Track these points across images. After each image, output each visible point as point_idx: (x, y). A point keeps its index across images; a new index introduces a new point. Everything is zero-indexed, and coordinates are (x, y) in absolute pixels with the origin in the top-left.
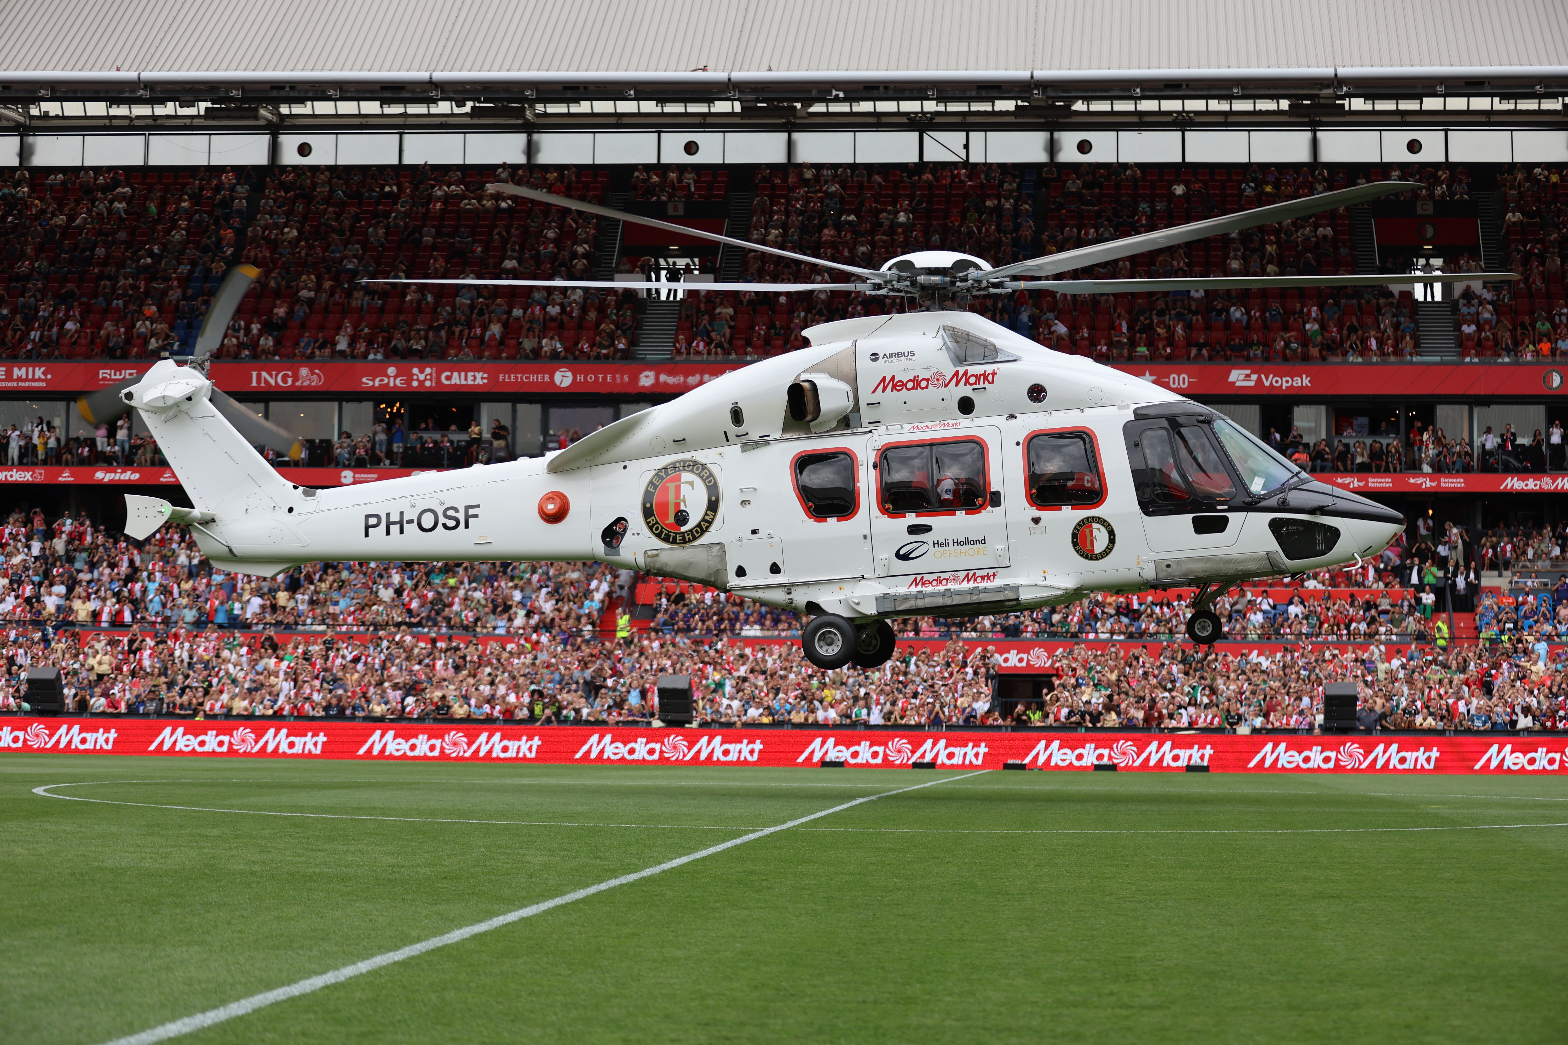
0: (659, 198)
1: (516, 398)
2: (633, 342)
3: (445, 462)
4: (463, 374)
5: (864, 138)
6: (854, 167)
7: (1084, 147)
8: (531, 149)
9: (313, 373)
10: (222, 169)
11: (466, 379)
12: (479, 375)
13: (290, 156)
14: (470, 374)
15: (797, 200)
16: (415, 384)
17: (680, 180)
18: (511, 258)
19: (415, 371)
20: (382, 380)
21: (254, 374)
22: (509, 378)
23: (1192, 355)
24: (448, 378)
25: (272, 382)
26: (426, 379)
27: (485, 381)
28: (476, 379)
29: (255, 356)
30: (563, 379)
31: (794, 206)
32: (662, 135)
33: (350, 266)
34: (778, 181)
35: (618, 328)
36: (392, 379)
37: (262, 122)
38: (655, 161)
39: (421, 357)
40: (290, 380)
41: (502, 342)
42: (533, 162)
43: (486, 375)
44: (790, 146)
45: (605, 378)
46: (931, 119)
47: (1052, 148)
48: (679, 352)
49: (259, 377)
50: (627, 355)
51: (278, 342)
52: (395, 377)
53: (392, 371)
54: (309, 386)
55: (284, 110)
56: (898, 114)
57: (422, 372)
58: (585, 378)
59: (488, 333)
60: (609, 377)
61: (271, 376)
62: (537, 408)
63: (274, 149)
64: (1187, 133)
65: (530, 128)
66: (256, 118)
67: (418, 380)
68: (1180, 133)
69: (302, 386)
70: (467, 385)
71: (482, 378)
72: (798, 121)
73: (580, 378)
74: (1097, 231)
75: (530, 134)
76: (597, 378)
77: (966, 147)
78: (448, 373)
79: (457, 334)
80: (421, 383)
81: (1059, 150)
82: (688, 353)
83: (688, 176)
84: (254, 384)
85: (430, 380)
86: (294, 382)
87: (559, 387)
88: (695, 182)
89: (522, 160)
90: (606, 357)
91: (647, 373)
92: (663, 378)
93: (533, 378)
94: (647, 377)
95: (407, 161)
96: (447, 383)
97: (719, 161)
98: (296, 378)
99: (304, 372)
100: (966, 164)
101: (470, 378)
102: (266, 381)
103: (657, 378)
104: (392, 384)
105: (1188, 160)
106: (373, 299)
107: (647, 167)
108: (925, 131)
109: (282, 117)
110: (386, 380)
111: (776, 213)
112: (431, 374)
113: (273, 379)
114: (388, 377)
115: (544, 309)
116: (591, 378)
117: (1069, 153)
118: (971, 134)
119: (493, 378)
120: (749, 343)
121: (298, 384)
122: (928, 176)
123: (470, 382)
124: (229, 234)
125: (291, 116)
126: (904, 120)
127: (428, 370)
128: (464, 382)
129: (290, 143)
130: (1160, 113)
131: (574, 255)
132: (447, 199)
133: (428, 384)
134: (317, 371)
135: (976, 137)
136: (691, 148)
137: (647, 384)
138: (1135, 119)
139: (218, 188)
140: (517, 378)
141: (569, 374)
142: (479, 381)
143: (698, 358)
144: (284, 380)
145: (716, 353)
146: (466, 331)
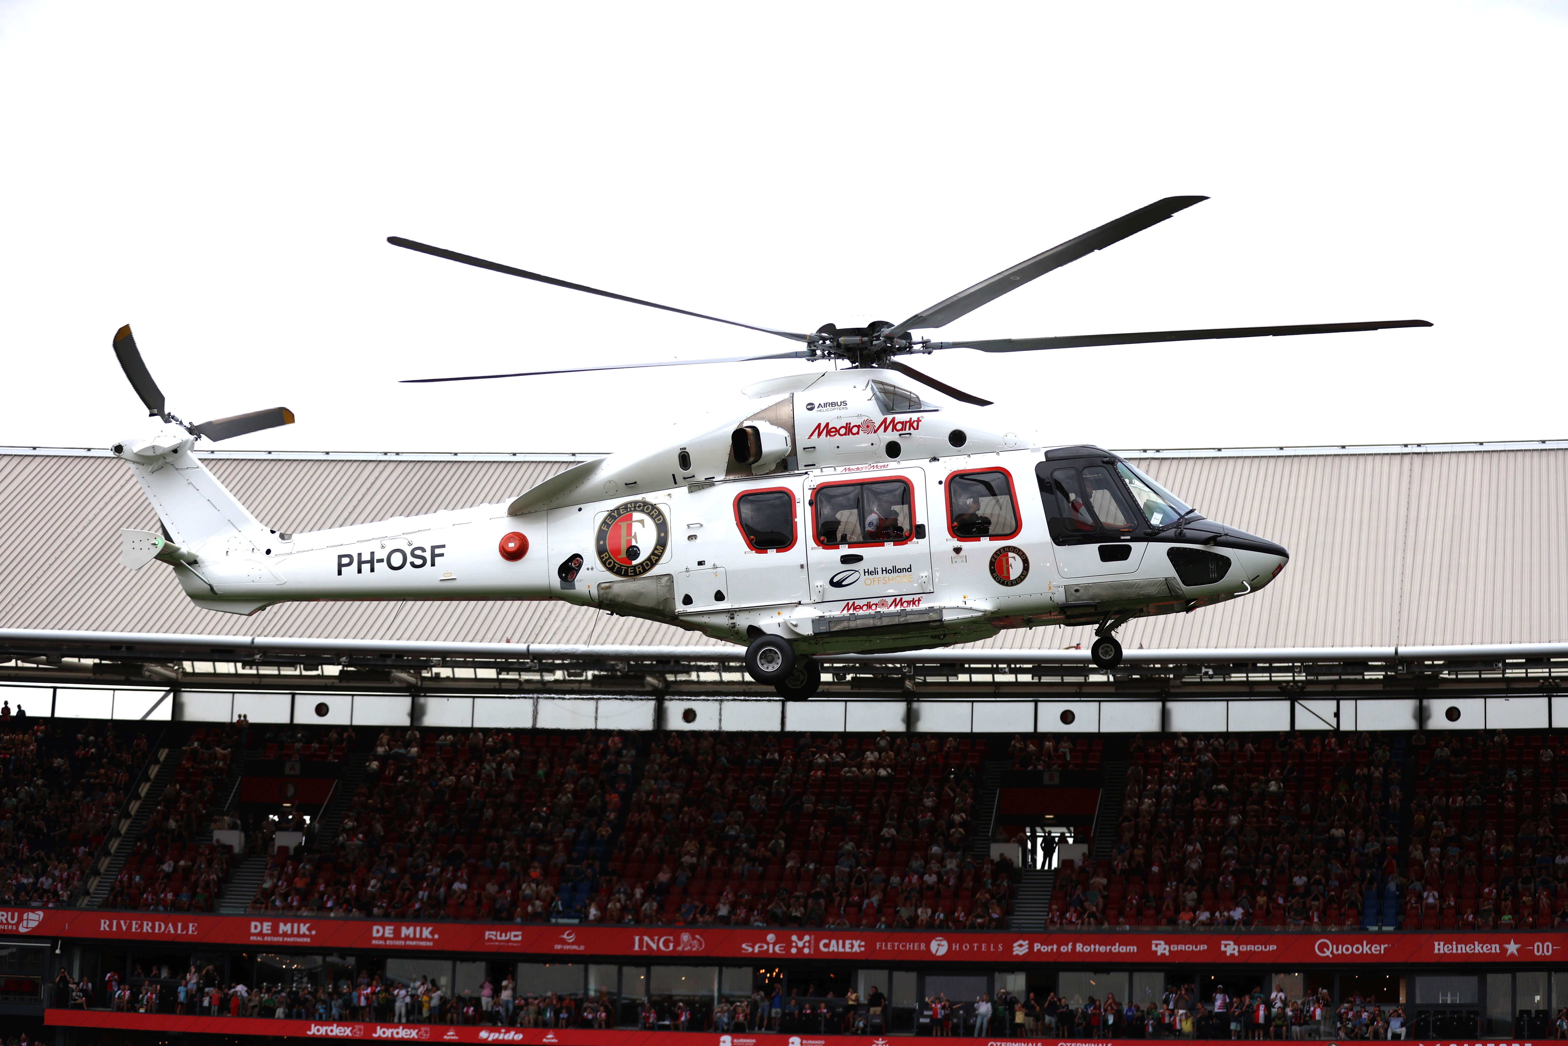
0: (1035, 767)
1: (893, 965)
2: (1008, 911)
3: (823, 1028)
4: (841, 942)
5: (1238, 707)
6: (1227, 736)
7: (1453, 714)
8: (911, 718)
9: (694, 938)
10: (608, 733)
11: (844, 947)
12: (856, 943)
13: (675, 722)
14: (848, 942)
15: (1170, 770)
16: (794, 951)
17: (1056, 749)
18: (889, 826)
19: (794, 938)
20: (761, 947)
21: (637, 938)
22: (886, 946)
23: (1556, 923)
24: (827, 946)
25: (654, 947)
26: (804, 947)
27: (863, 949)
28: (855, 946)
29: (638, 920)
30: (939, 947)
31: (1168, 775)
32: (1040, 704)
33: (733, 833)
34: (1152, 750)
35: (993, 897)
36: (771, 946)
37: (648, 688)
38: (1031, 730)
39: (801, 925)
40: (671, 946)
41: (880, 910)
42: (912, 730)
43: (863, 943)
44: (1165, 715)
45: (979, 947)
46: (1303, 688)
47: (1422, 715)
48: (1052, 922)
49: (641, 941)
50: (1002, 925)
51: (661, 907)
52: (775, 944)
53: (771, 937)
54: (690, 951)
55: (670, 678)
56: (1271, 683)
57: (800, 939)
58: (961, 947)
59: (866, 902)
60: (984, 946)
61: (653, 940)
62: (912, 976)
63: (660, 714)
64: (1553, 699)
65: (910, 697)
66: (643, 685)
67: (796, 947)
68: (1546, 699)
69: (683, 951)
70: (845, 953)
71: (860, 946)
72: (1172, 690)
73: (956, 947)
74: (1464, 799)
75: (909, 703)
76: (972, 947)
77: (1337, 715)
78: (826, 941)
79: (837, 902)
80: (800, 950)
81: (1429, 717)
82: (1061, 923)
83: (1064, 745)
84: (637, 948)
85: (809, 947)
86: (675, 947)
87: (935, 956)
88: (1071, 751)
89: (900, 727)
90: (982, 926)
91: (1021, 942)
92: (1037, 946)
93: (909, 946)
94: (1021, 946)
95: (789, 728)
96: (826, 950)
97: (1095, 730)
98: (677, 943)
99: (685, 937)
100: (1337, 732)
101: (848, 945)
102: (648, 945)
103: (1031, 947)
104: (771, 951)
105: (1554, 725)
106: (754, 865)
107: (1024, 736)
108: (1296, 700)
109: (668, 684)
110: (765, 947)
111: (1150, 782)
112: (809, 942)
113: (656, 944)
114: (768, 944)
115: (921, 878)
116: (966, 947)
117: (1438, 721)
118: (1342, 702)
119: (870, 946)
120: (1121, 913)
121: (680, 948)
122: (1299, 745)
123: (848, 950)
124: (615, 798)
125: (676, 682)
126: (1276, 689)
127: (807, 938)
128: (841, 950)
129: (675, 709)
130: (1527, 679)
131: (952, 824)
132: (828, 767)
133: (806, 951)
134: (698, 937)
135: (1347, 706)
136: (1068, 718)
137: (1021, 954)
138: (1503, 686)
139: (604, 752)
140: (893, 946)
141: (945, 943)
142: (856, 949)
143: (1072, 928)
144: (666, 944)
145: (1089, 923)
146: (845, 899)
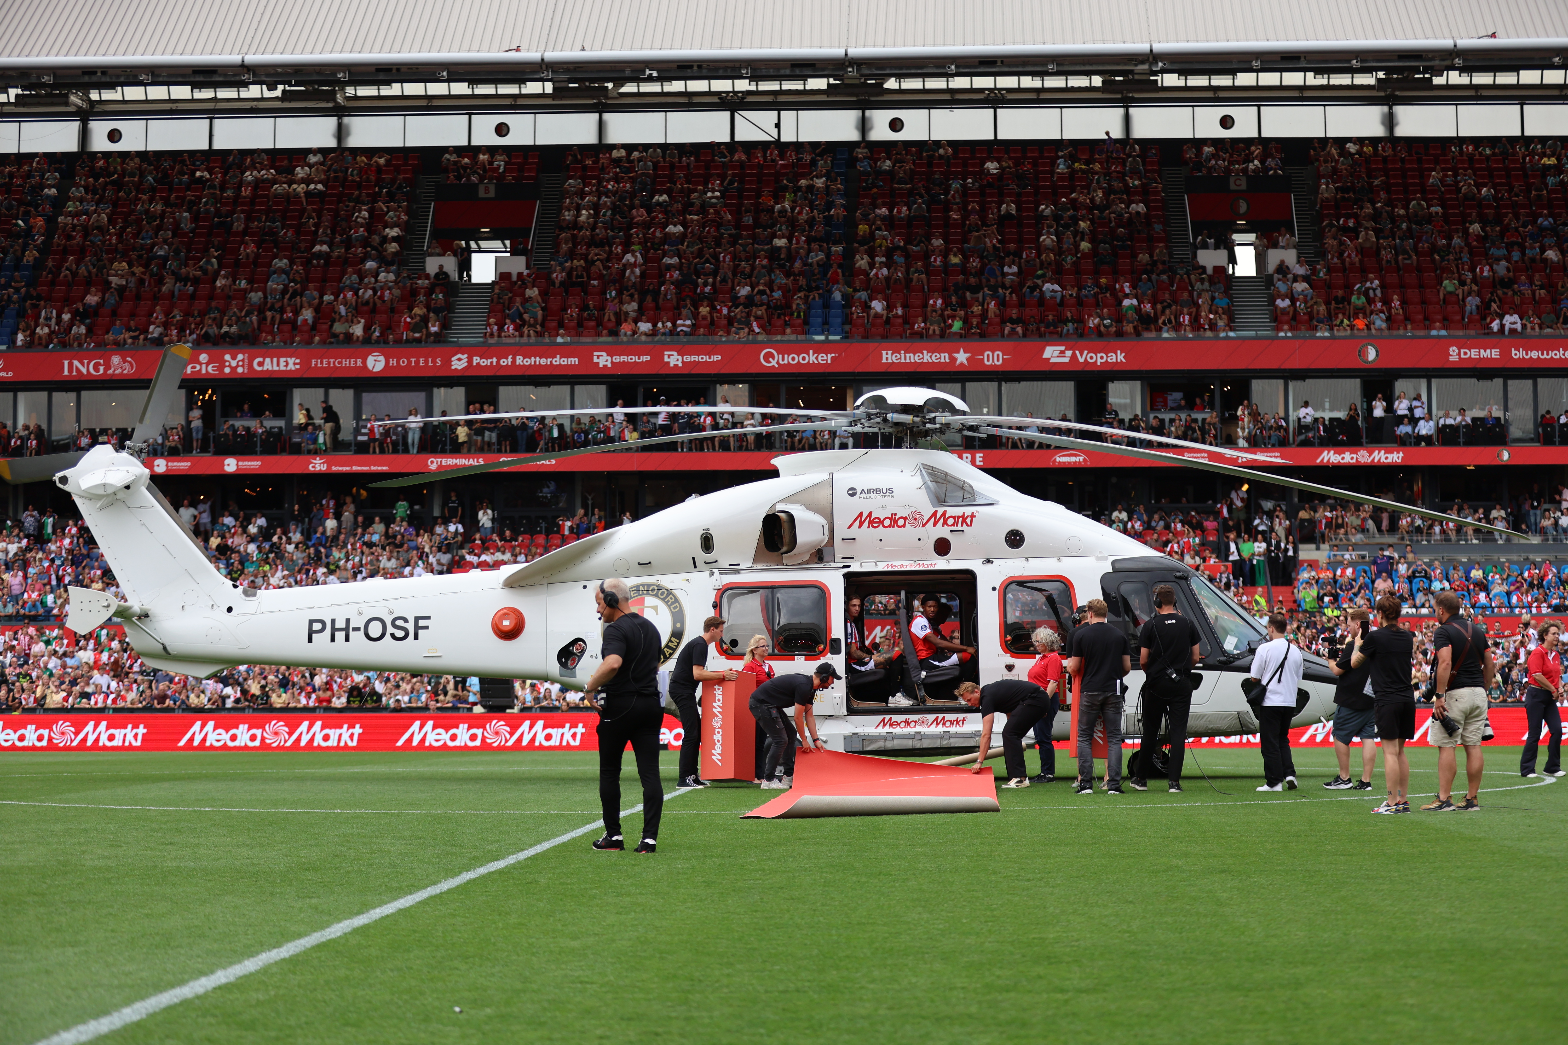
0: (470, 179)
1: (328, 383)
2: (445, 325)
3: (258, 449)
4: (275, 360)
5: (675, 118)
6: (665, 147)
7: (896, 125)
8: (341, 133)
9: (125, 361)
10: (32, 156)
11: (278, 365)
12: (291, 361)
13: (100, 143)
14: (282, 360)
15: (608, 181)
17: (491, 163)
18: (322, 243)
20: (194, 367)
21: (66, 363)
22: (322, 363)
23: (1006, 332)
24: (261, 364)
25: (84, 371)
26: (238, 366)
27: (298, 367)
28: (289, 364)
29: (66, 345)
30: (376, 363)
31: (606, 187)
32: (473, 116)
33: (161, 253)
34: (589, 162)
35: (429, 310)
36: (204, 366)
37: (72, 109)
38: (466, 144)
39: (234, 342)
40: (102, 369)
41: (314, 327)
42: (343, 146)
43: (298, 361)
44: (601, 127)
45: (417, 362)
46: (743, 98)
47: (864, 126)
48: (492, 335)
49: (71, 365)
50: (439, 338)
51: (90, 330)
52: (207, 364)
53: (204, 357)
54: (121, 374)
55: (94, 96)
56: (710, 93)
57: (234, 358)
58: (398, 362)
59: (300, 318)
60: (422, 360)
61: (83, 365)
62: (349, 393)
63: (84, 135)
64: (999, 110)
65: (340, 112)
66: (67, 104)
67: (230, 366)
68: (992, 110)
69: (114, 375)
70: (279, 371)
71: (295, 364)
72: (609, 102)
73: (393, 362)
74: (909, 209)
75: (340, 117)
76: (409, 362)
77: (778, 126)
78: (261, 359)
79: (269, 319)
80: (234, 369)
81: (871, 128)
82: (499, 336)
83: (499, 158)
84: (66, 373)
85: (243, 366)
86: (105, 370)
87: (371, 372)
88: (506, 163)
89: (332, 143)
90: (418, 341)
91: (459, 356)
92: (476, 360)
93: (346, 363)
94: (459, 360)
95: (217, 146)
96: (260, 369)
97: (530, 142)
98: (108, 366)
99: (116, 360)
100: (778, 143)
101: (282, 363)
102: (78, 369)
103: (470, 361)
104: (204, 371)
105: (999, 138)
106: (184, 285)
107: (458, 150)
108: (736, 110)
109: (92, 103)
110: (198, 367)
111: (589, 193)
112: (243, 360)
113: (85, 368)
114: (201, 364)
115: (356, 293)
116: (403, 362)
117: (880, 131)
118: (782, 113)
119: (305, 363)
120: (561, 325)
121: (110, 372)
122: (740, 156)
123: (282, 368)
124: (40, 222)
125: (101, 102)
126: (715, 100)
127: (240, 357)
128: (276, 368)
129: (99, 130)
130: (972, 90)
131: (385, 240)
132: (258, 184)
133: (240, 370)
134: (129, 359)
135: (788, 116)
136: (502, 130)
137: (460, 368)
138: (947, 97)
139: (29, 175)
140: (329, 363)
141: (382, 358)
142: (291, 367)
143: (511, 341)
144: (96, 369)
145: (529, 336)
146: (278, 317)
